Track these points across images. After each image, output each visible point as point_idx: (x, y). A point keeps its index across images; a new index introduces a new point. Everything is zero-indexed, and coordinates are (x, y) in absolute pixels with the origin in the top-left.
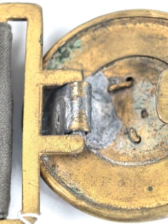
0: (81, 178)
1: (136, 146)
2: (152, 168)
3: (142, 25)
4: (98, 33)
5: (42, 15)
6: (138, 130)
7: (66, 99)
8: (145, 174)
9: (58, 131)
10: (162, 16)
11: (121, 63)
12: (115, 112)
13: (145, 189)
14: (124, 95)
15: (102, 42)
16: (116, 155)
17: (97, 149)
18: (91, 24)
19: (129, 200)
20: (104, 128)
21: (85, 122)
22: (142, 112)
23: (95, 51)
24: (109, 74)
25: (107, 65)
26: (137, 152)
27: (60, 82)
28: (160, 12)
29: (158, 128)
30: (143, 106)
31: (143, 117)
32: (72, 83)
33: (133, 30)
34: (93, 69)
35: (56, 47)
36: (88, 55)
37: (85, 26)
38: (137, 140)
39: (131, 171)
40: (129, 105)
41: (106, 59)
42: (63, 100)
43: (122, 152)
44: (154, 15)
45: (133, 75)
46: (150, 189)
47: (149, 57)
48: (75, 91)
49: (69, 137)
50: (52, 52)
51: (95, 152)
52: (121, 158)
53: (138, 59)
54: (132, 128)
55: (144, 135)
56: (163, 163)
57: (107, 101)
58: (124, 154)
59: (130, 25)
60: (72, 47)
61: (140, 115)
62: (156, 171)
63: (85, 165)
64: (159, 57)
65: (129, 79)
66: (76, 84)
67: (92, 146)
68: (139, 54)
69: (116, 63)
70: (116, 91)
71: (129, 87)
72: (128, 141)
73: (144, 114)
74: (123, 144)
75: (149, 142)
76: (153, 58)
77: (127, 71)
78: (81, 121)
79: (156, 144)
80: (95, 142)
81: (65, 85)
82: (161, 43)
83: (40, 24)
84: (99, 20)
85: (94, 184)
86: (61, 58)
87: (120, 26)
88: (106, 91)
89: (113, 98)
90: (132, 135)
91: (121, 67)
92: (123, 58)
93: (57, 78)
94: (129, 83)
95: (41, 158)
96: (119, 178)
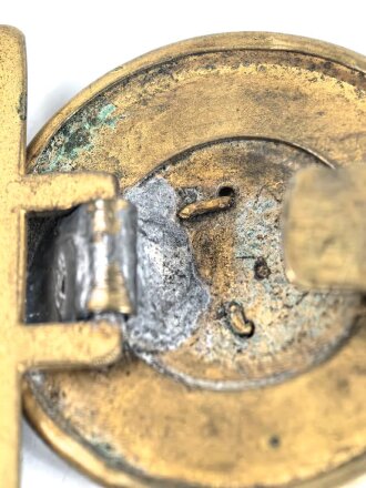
0: (117, 420)
1: (245, 344)
2: (279, 394)
3: (252, 68)
4: (151, 88)
5: (23, 51)
6: (248, 307)
7: (79, 240)
8: (263, 409)
9: (63, 313)
10: (295, 46)
11: (205, 154)
12: (196, 266)
13: (264, 442)
14: (215, 227)
15: (161, 108)
16: (197, 366)
17: (154, 353)
18: (135, 67)
19: (225, 468)
20: (171, 304)
21: (122, 292)
22: (257, 267)
23: (144, 128)
24: (181, 181)
25: (174, 160)
26: (246, 357)
27: (66, 202)
28: (290, 38)
29: (292, 300)
31: (258, 277)
32: (92, 202)
33: (230, 79)
34: (142, 169)
35: (57, 123)
36: (130, 138)
37: (121, 74)
38: (247, 330)
39: (231, 404)
40: (227, 251)
41: (170, 148)
42: (73, 242)
43: (210, 358)
44: (278, 44)
45: (234, 183)
46: (275, 442)
47: (268, 140)
48: (100, 222)
49: (87, 328)
50: (49, 133)
51: (148, 358)
52: (209, 372)
53: (243, 144)
54: (234, 303)
55: (262, 316)
56: (302, 381)
57: (178, 243)
58: (217, 362)
59: (224, 70)
60: (93, 122)
61: (252, 273)
62: (288, 402)
63: (126, 391)
64: (290, 139)
65: (226, 191)
66: (100, 204)
67: (142, 345)
69: (195, 155)
70: (196, 218)
71: (225, 210)
72: (226, 332)
73: (261, 270)
74: (215, 339)
75: (272, 333)
76: (277, 142)
77: (220, 174)
79: (288, 337)
80: (148, 336)
81: (75, 208)
82: (293, 107)
84: (154, 59)
85: (146, 434)
86: (69, 148)
87: (203, 72)
88: (173, 219)
89: (190, 234)
90: (235, 319)
91: (206, 165)
92: (209, 144)
93: (58, 192)
94: (226, 199)
95: (25, 377)
96: (204, 419)
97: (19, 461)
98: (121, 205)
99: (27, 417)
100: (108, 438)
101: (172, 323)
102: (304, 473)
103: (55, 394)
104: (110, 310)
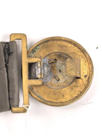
0: (41, 93)
1: (58, 82)
2: (64, 89)
3: (59, 42)
4: (45, 44)
5: (26, 38)
6: (58, 76)
8: (61, 91)
9: (34, 77)
10: (66, 39)
11: (53, 54)
12: (51, 70)
13: (62, 96)
14: (53, 65)
15: (46, 47)
16: (52, 85)
17: (46, 83)
18: (43, 41)
19: (57, 99)
20: (48, 76)
21: (42, 75)
22: (59, 70)
23: (44, 50)
24: (49, 58)
25: (48, 55)
26: (58, 84)
28: (65, 38)
29: (65, 76)
30: (59, 68)
31: (60, 72)
32: (37, 62)
33: (56, 43)
34: (44, 56)
35: (31, 49)
36: (42, 51)
37: (41, 42)
38: (58, 80)
39: (57, 90)
40: (55, 68)
41: (48, 53)
42: (35, 68)
43: (53, 84)
44: (63, 39)
45: (56, 58)
46: (63, 96)
47: (62, 53)
48: (39, 65)
49: (38, 80)
50: (30, 50)
51: (45, 84)
52: (54, 86)
53: (58, 53)
54: (56, 76)
55: (60, 78)
56: (67, 88)
57: (48, 67)
58: (54, 84)
59: (55, 42)
60: (36, 49)
61: (59, 71)
62: (65, 90)
63: (42, 89)
64: (65, 53)
65: (55, 60)
66: (39, 63)
67: (44, 82)
68: (58, 52)
69: (51, 54)
70: (51, 63)
72: (55, 80)
73: (60, 71)
74: (54, 81)
75: (62, 81)
76: (63, 53)
77: (54, 57)
78: (41, 75)
79: (64, 81)
80: (45, 81)
81: (35, 63)
82: (65, 48)
83: (26, 41)
84: (45, 40)
85: (45, 95)
86: (33, 53)
87: (52, 42)
88: (48, 63)
89: (50, 65)
90: (57, 78)
91: (53, 56)
92: (53, 53)
93: (33, 60)
94: (55, 61)
95: (29, 87)
96: (53, 93)
97: (29, 99)
98: (42, 63)
99: (29, 93)
100: (40, 95)
101: (48, 78)
102: (67, 100)
103: (32, 89)
104: (41, 78)
